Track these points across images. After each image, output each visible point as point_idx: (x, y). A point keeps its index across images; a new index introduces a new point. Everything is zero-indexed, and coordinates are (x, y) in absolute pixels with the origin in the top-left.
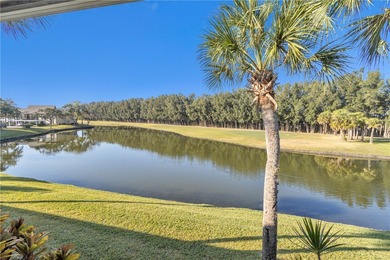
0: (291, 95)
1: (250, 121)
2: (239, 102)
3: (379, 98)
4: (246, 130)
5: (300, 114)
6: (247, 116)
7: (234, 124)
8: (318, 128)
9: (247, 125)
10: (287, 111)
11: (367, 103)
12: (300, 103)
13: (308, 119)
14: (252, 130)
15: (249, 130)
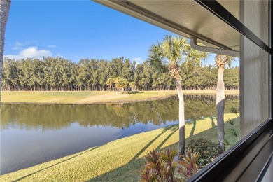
0: (90, 67)
1: (61, 85)
2: (50, 69)
3: (130, 72)
4: (57, 92)
5: (97, 80)
6: (58, 80)
7: (45, 87)
8: (106, 88)
9: (58, 88)
10: (89, 78)
11: (127, 75)
12: (96, 73)
13: (101, 82)
14: (63, 91)
15: (60, 91)
